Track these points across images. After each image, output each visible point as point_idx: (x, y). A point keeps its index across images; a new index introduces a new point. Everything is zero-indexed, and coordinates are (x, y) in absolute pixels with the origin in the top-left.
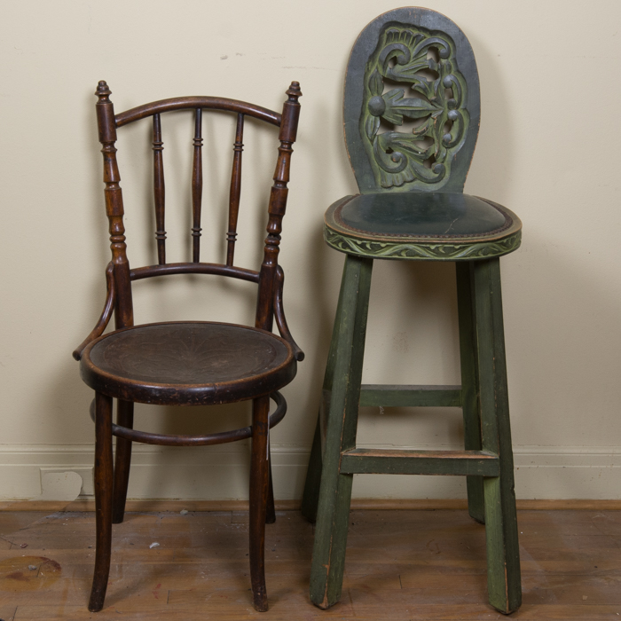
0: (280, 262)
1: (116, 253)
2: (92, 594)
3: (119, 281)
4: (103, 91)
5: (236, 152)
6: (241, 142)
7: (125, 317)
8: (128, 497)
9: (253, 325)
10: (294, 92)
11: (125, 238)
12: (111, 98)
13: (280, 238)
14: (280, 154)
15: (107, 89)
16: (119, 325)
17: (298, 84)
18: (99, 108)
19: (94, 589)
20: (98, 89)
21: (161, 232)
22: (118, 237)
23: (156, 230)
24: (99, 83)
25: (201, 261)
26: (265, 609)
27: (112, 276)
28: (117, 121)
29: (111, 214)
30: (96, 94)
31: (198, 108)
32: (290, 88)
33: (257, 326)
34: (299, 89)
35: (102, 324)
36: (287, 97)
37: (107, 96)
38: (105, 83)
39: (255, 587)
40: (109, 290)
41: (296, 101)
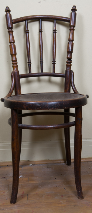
0: (72, 69)
1: (14, 68)
2: (12, 196)
3: (16, 77)
4: (8, 11)
5: (54, 33)
6: (56, 29)
7: (18, 91)
8: (20, 160)
9: (64, 92)
10: (74, 10)
11: (17, 63)
13: (72, 61)
14: (70, 31)
15: (9, 9)
16: (16, 93)
17: (75, 6)
18: (6, 15)
19: (12, 194)
20: (6, 9)
21: (29, 61)
22: (15, 62)
23: (27, 61)
24: (6, 7)
25: (43, 72)
26: (82, 198)
27: (13, 76)
28: (13, 22)
29: (12, 54)
30: (5, 11)
31: (40, 19)
32: (73, 8)
33: (65, 92)
34: (76, 8)
35: (11, 92)
37: (10, 11)
38: (8, 7)
39: (77, 189)
40: (12, 80)
41: (75, 13)
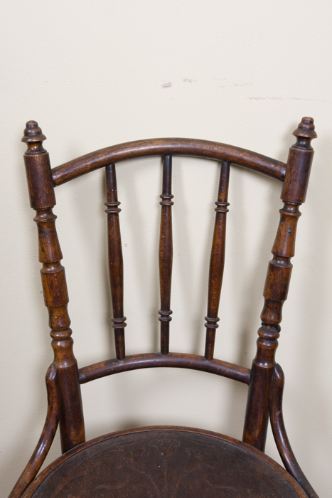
1: (60, 354)
3: (64, 389)
4: (33, 136)
5: (218, 214)
6: (226, 200)
7: (73, 433)
10: (305, 132)
12: (45, 145)
14: (282, 220)
15: (39, 133)
16: (66, 446)
17: (312, 122)
18: (29, 161)
20: (26, 133)
21: (118, 320)
22: (60, 326)
23: (112, 318)
24: (27, 125)
25: (171, 351)
27: (53, 385)
28: (54, 177)
29: (50, 304)
30: (24, 140)
31: (168, 154)
32: (300, 127)
33: (245, 439)
34: (312, 128)
36: (295, 140)
37: (39, 143)
38: (36, 125)
41: (308, 146)
